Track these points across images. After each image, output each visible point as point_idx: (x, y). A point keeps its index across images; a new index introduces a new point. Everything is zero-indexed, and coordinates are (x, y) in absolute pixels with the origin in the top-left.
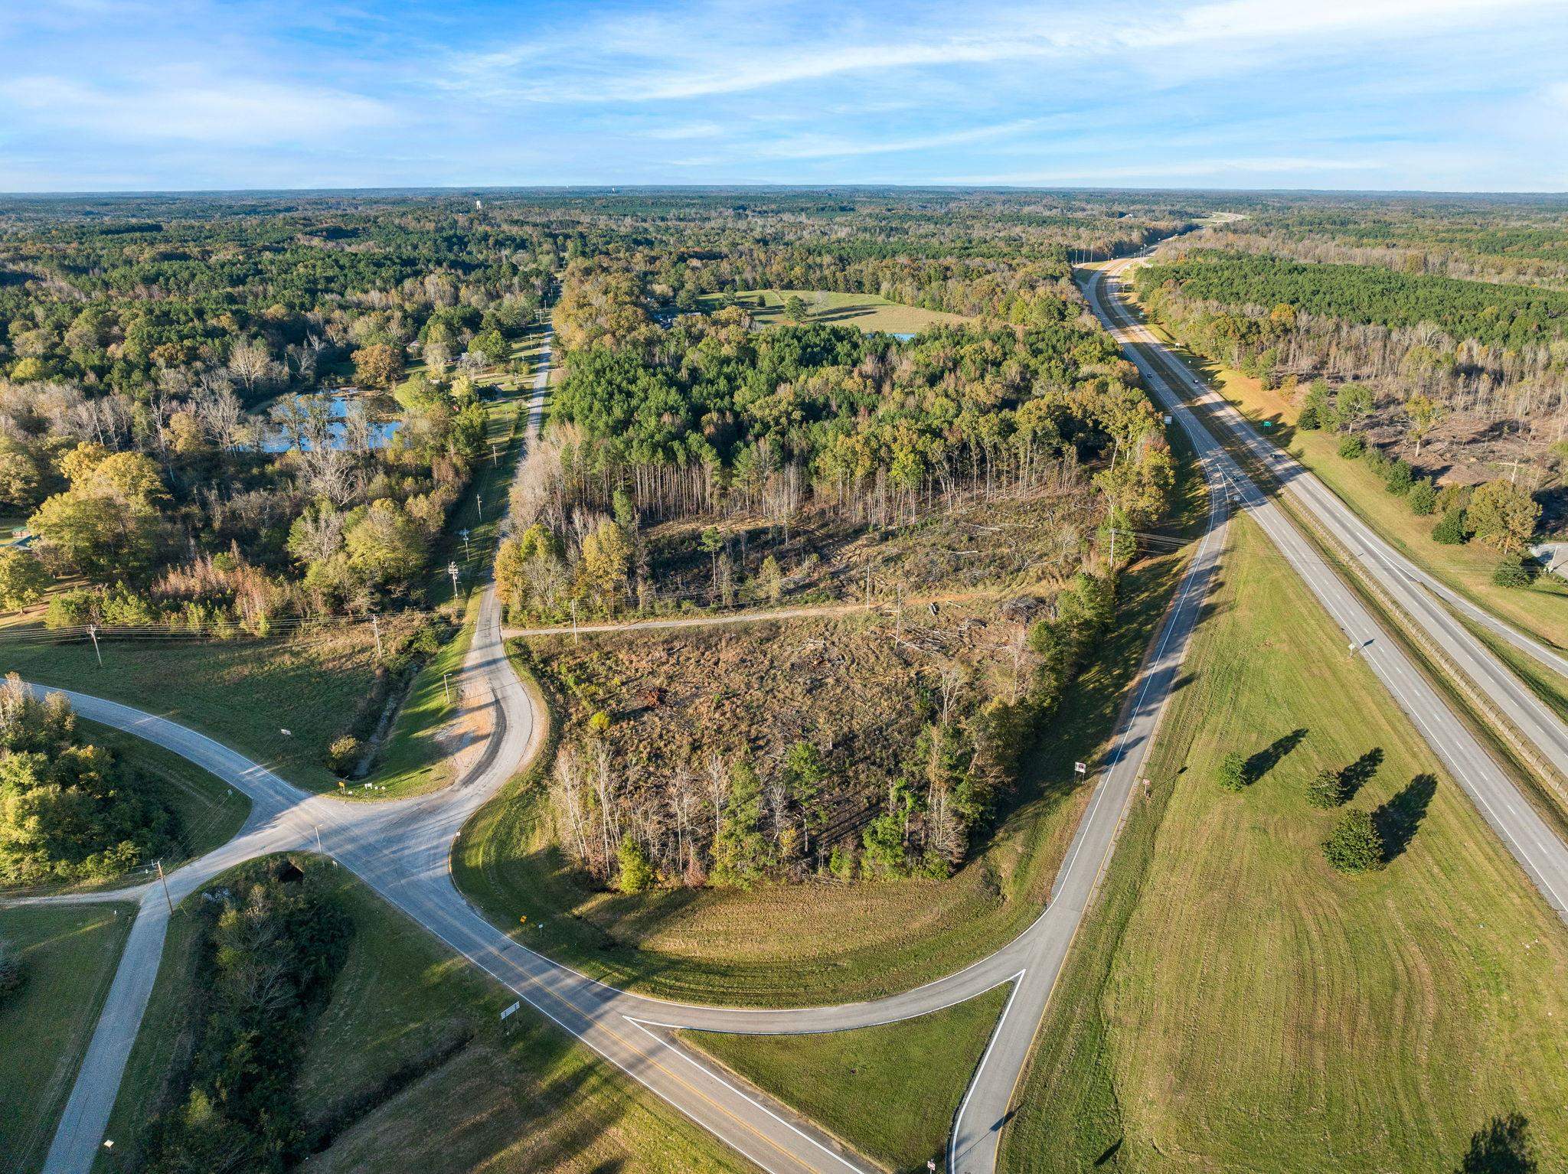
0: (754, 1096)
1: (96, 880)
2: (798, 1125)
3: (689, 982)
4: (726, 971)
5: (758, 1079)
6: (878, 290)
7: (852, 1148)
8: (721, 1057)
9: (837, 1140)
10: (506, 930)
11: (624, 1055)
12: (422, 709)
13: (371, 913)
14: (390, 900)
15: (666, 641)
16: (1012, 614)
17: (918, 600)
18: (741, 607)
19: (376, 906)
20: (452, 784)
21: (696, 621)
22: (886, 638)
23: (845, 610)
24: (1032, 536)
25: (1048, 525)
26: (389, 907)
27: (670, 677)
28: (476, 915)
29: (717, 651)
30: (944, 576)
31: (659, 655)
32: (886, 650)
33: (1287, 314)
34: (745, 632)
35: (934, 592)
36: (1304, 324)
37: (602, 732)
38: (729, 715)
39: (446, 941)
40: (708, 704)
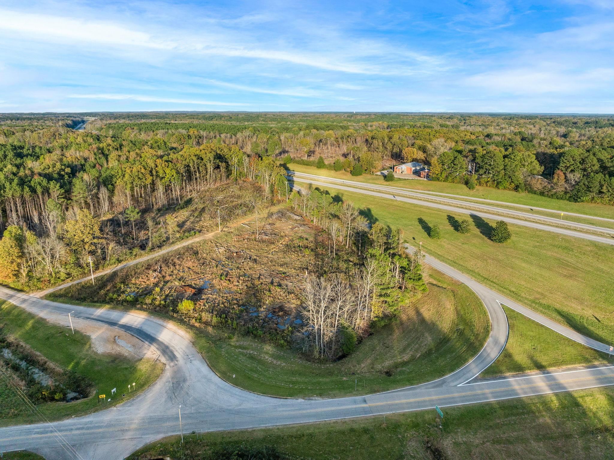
13: (264, 439)
14: (263, 426)
15: (147, 269)
16: (279, 219)
17: (234, 224)
18: (160, 247)
19: (260, 435)
20: (165, 364)
21: (145, 258)
22: (248, 239)
23: (210, 235)
24: (239, 197)
25: (238, 192)
26: (269, 430)
27: (180, 280)
28: (320, 400)
29: (180, 265)
30: (229, 216)
31: (155, 274)
32: (255, 242)
33: (196, 132)
34: (180, 255)
35: (235, 221)
36: (205, 135)
37: (194, 310)
38: (241, 282)
39: (334, 419)
40: (222, 282)
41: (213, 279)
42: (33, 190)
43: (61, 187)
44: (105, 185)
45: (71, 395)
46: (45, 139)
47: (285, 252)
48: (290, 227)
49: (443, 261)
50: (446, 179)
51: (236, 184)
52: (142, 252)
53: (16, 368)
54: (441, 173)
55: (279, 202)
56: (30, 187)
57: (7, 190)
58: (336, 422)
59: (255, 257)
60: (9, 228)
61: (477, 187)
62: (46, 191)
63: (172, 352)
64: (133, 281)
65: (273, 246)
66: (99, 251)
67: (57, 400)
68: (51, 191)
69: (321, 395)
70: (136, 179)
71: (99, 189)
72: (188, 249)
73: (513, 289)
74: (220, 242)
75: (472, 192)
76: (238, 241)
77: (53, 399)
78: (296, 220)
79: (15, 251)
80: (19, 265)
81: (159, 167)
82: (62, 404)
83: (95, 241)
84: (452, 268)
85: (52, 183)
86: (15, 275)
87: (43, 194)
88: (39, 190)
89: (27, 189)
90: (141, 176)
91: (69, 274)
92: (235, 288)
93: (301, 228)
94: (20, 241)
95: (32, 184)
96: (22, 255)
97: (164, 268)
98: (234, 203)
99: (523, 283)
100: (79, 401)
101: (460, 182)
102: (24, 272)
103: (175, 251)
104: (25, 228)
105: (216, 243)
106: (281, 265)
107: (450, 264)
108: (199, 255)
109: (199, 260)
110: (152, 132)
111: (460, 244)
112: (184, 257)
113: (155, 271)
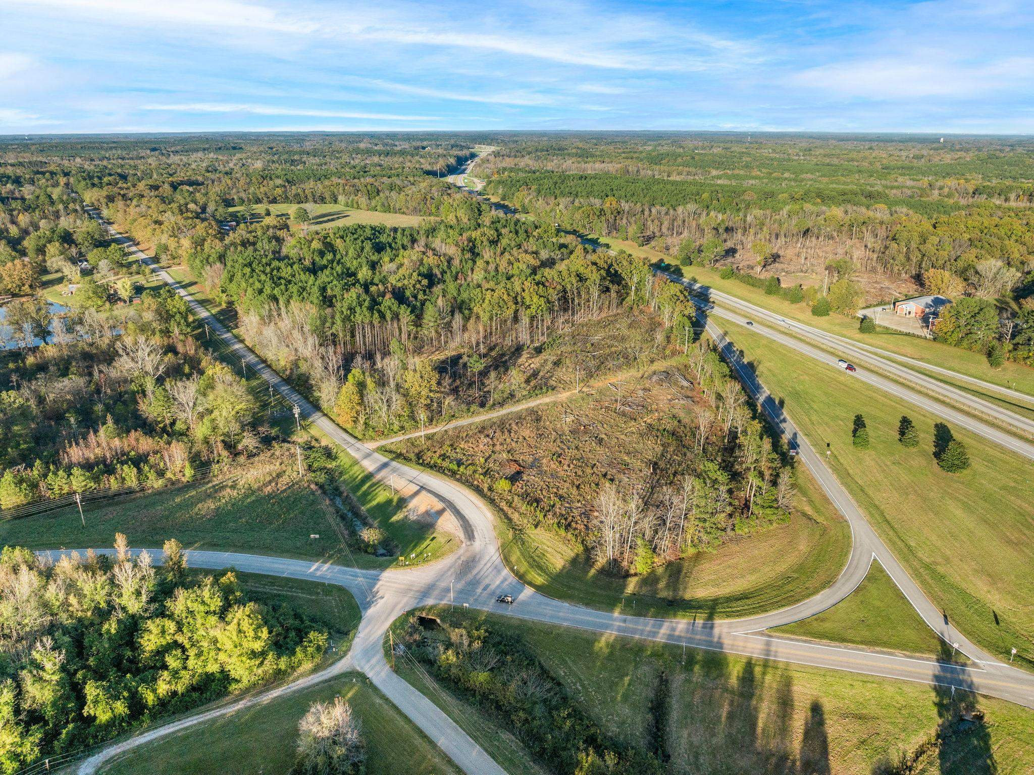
0: (840, 647)
1: (307, 666)
2: (872, 652)
3: (737, 606)
4: (744, 597)
5: (832, 639)
6: (336, 201)
7: (908, 653)
8: (800, 635)
9: (896, 652)
10: (611, 610)
11: (758, 651)
12: (374, 503)
13: (518, 627)
14: (521, 616)
15: (480, 432)
16: (660, 382)
17: (598, 383)
18: (501, 404)
19: (516, 623)
20: (462, 542)
21: (483, 417)
22: (606, 407)
23: (564, 396)
24: (623, 339)
25: (625, 332)
26: (525, 621)
27: (509, 452)
28: (583, 609)
29: (516, 432)
30: (598, 368)
31: (486, 440)
32: (613, 414)
33: (614, 203)
34: (519, 419)
35: (602, 378)
36: (627, 208)
37: (510, 491)
38: (572, 466)
39: (585, 628)
40: (552, 462)
41: (544, 457)
42: (382, 316)
43: (412, 312)
44: (461, 312)
45: (382, 551)
46: (414, 204)
47: (641, 435)
48: (669, 397)
49: (845, 484)
50: (958, 343)
51: (628, 317)
52: (481, 410)
53: (343, 517)
54: (953, 332)
55: (674, 353)
56: (379, 311)
57: (357, 315)
58: (587, 631)
59: (604, 436)
60: (353, 372)
61: (1006, 364)
62: (396, 317)
63: (472, 531)
64: (462, 446)
65: (633, 423)
66: (435, 405)
67: (369, 553)
68: (400, 317)
69: (587, 605)
70: (496, 307)
71: (453, 315)
72: (532, 412)
73: (913, 544)
74: (573, 407)
75: (992, 372)
76: (594, 410)
77: (366, 552)
78: (682, 387)
79: (356, 398)
80: (357, 413)
81: (527, 291)
82: (372, 557)
83: (431, 395)
84: (850, 497)
85: (402, 306)
86: (354, 421)
87: (392, 319)
88: (388, 316)
89: (376, 315)
90: (501, 303)
91: (402, 428)
92: (563, 473)
93: (682, 402)
94: (361, 386)
95: (382, 308)
96: (361, 402)
97: (498, 434)
98: (613, 349)
99: (934, 538)
100: (385, 558)
101: (980, 351)
102: (362, 420)
103: (517, 412)
104: (367, 374)
105: (567, 408)
106: (628, 453)
107: (851, 491)
108: (542, 423)
109: (538, 429)
110: (553, 198)
111: (889, 463)
112: (524, 422)
113: (488, 436)
